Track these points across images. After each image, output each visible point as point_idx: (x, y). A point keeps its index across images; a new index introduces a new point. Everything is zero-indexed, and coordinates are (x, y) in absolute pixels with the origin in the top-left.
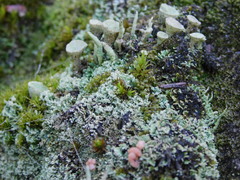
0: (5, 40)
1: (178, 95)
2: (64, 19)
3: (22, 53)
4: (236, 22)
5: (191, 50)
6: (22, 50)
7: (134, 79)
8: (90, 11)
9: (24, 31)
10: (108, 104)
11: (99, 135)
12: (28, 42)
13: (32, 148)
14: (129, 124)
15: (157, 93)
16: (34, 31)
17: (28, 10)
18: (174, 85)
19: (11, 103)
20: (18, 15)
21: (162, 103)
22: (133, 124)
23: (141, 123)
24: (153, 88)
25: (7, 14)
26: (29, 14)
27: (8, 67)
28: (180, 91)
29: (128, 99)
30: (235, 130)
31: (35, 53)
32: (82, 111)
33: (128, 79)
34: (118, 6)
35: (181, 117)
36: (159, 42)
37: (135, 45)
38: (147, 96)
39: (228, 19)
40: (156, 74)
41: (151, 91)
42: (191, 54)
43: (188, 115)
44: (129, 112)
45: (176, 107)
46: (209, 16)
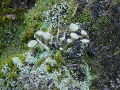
0: (6, 30)
1: (74, 70)
2: (32, 22)
3: (14, 36)
4: (105, 31)
5: (82, 47)
6: (14, 34)
7: (55, 63)
8: (43, 20)
9: (15, 26)
10: (44, 74)
11: (39, 88)
12: (16, 31)
13: (13, 89)
14: (51, 85)
15: (65, 70)
16: (19, 25)
17: (16, 16)
18: (72, 65)
19: (5, 67)
20: (11, 18)
21: (67, 74)
22: (54, 84)
23: (57, 84)
24: (63, 67)
25: (6, 19)
26: (17, 18)
27: (7, 43)
28: (75, 69)
29: (52, 72)
30: (99, 85)
31: (20, 36)
32: (33, 77)
33: (53, 62)
34: (54, 19)
35: (75, 81)
36: (68, 44)
37: (57, 45)
38: (60, 71)
39: (101, 30)
40: (65, 60)
41: (63, 68)
42: (82, 49)
43: (78, 80)
44: (52, 79)
45: (73, 76)
46: (93, 27)
